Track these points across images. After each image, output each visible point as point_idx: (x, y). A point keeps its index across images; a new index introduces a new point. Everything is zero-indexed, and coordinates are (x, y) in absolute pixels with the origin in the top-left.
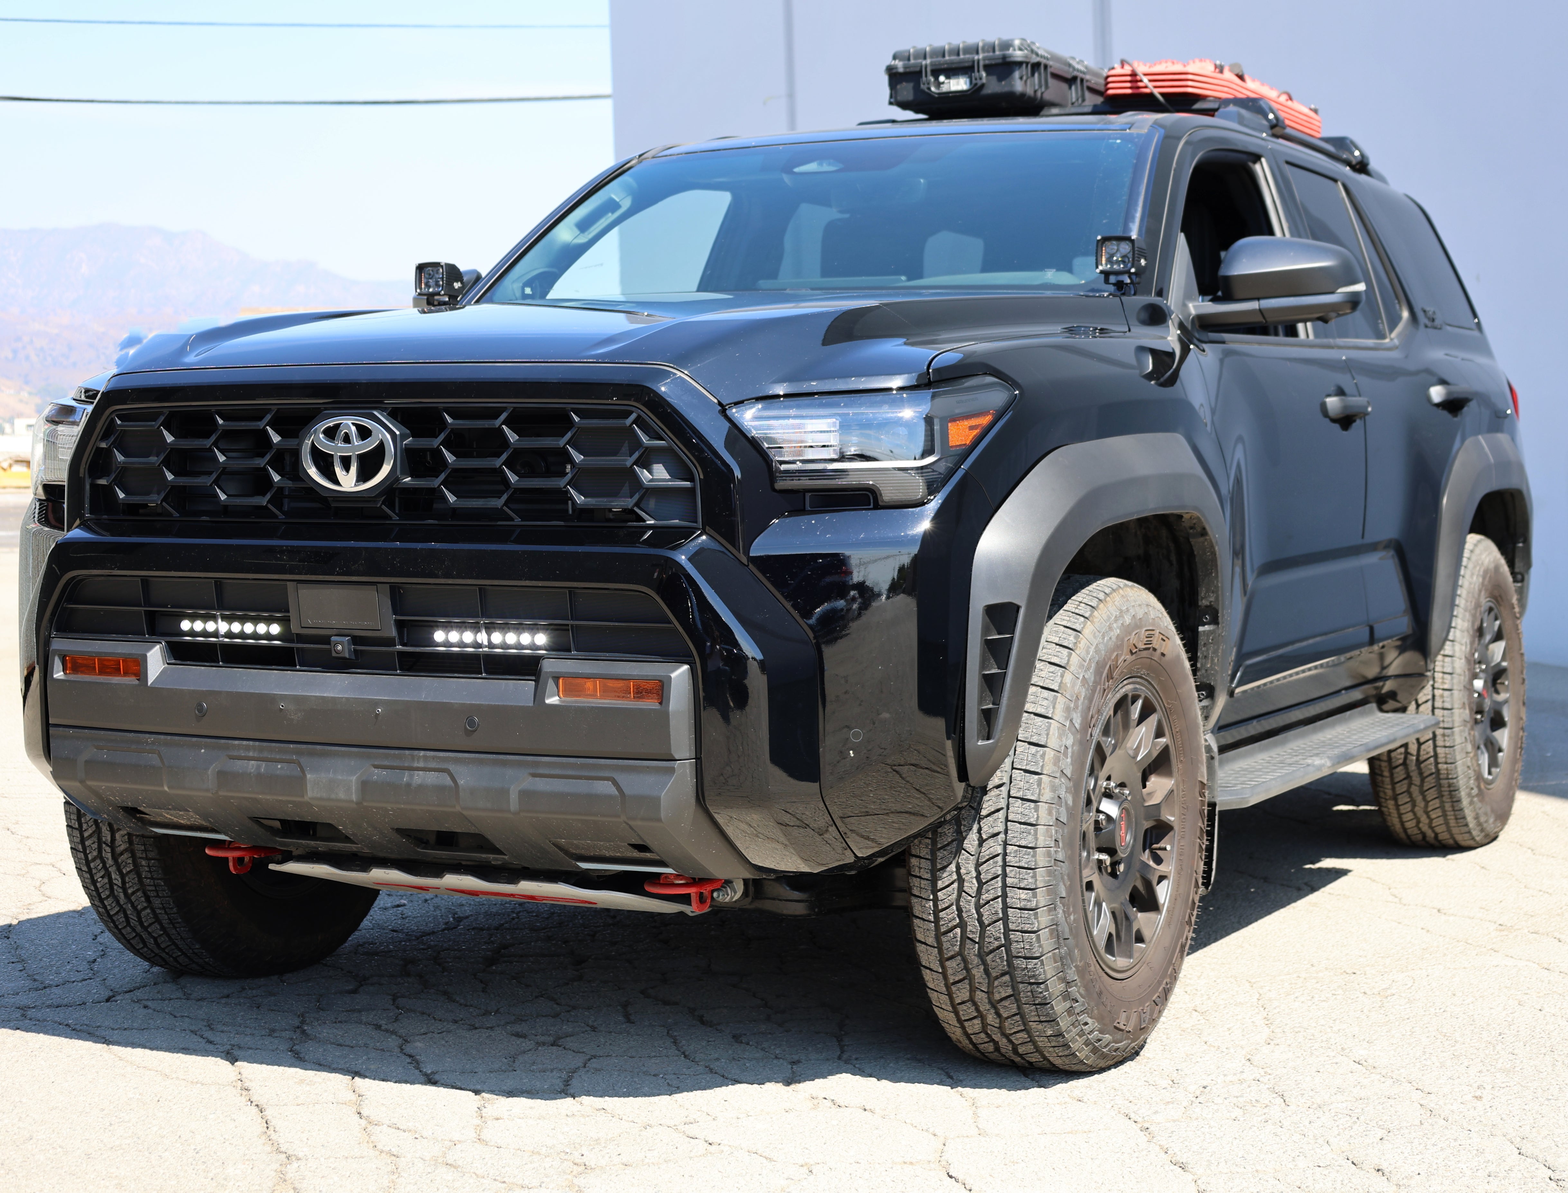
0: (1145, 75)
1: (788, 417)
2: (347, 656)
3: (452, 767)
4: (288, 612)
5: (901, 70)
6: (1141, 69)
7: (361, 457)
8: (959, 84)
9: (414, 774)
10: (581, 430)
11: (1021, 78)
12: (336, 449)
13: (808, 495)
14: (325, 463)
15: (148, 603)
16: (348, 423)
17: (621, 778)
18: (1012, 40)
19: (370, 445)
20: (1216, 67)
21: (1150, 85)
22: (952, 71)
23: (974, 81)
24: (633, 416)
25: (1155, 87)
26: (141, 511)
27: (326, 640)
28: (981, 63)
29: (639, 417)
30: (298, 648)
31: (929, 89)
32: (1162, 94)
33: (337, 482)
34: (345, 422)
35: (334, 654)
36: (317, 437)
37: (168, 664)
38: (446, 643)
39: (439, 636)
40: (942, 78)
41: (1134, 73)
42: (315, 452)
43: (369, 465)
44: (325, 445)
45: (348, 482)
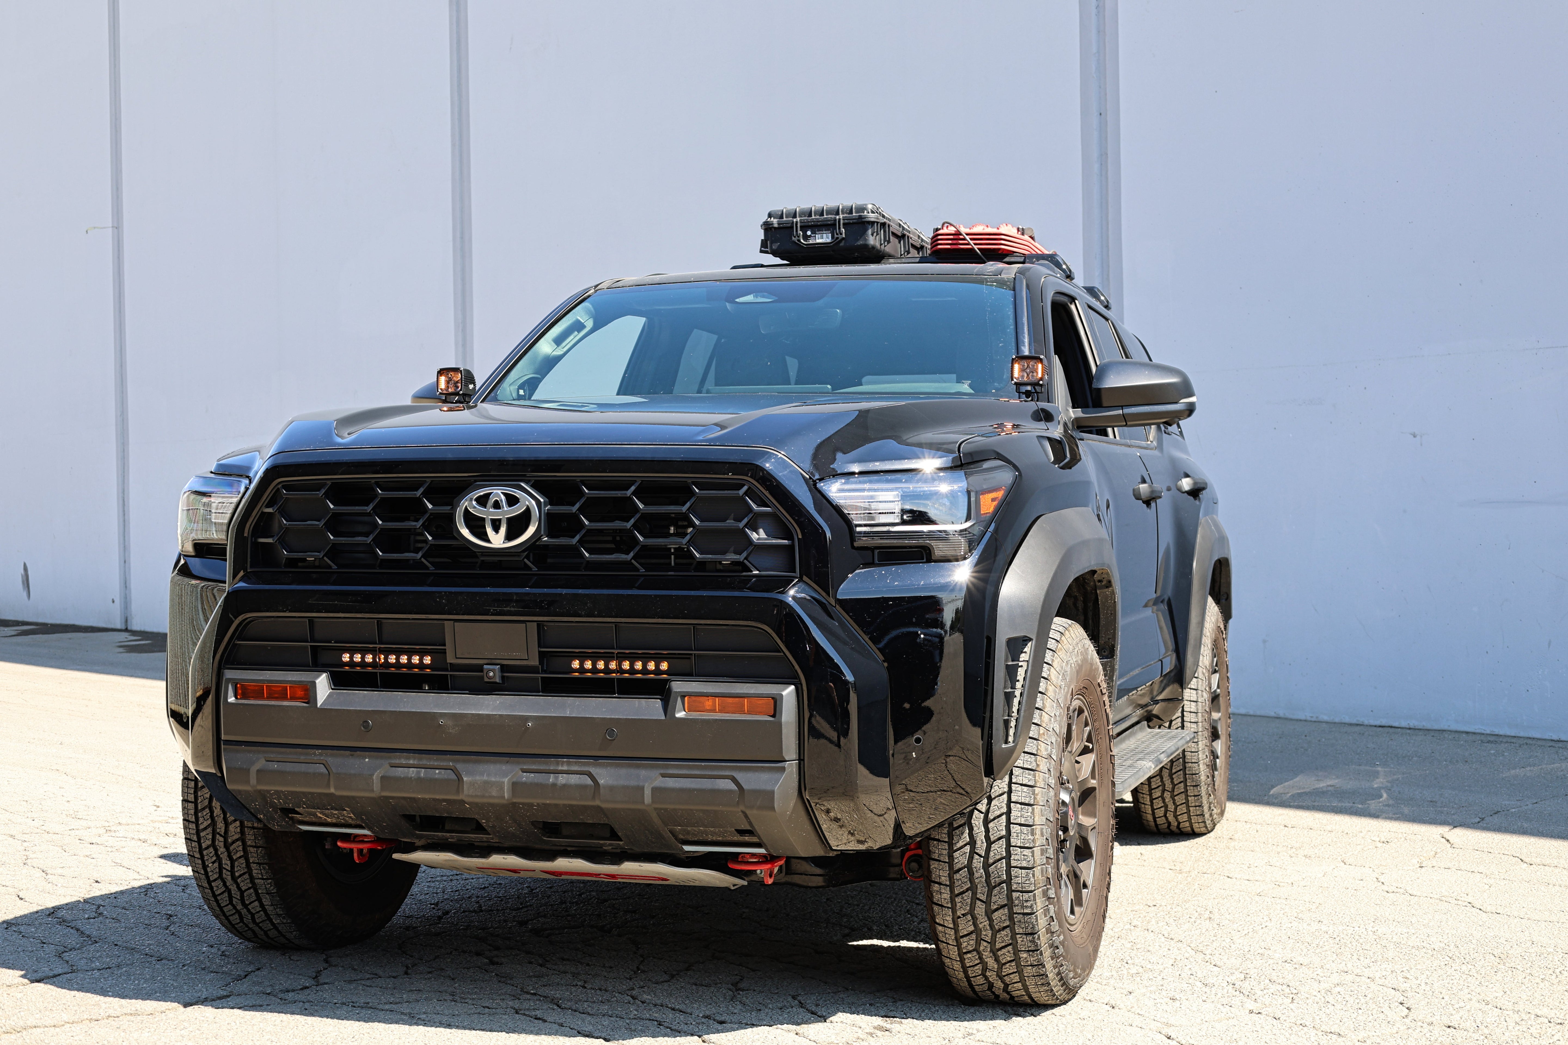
0: (967, 234)
1: (863, 490)
2: (498, 681)
3: (593, 770)
4: (445, 645)
5: (776, 225)
6: (963, 230)
7: (510, 521)
8: (823, 238)
9: (558, 777)
10: (700, 499)
11: (872, 235)
12: (488, 513)
13: (876, 552)
14: (476, 525)
15: (313, 640)
16: (498, 493)
17: (740, 776)
18: (866, 205)
19: (518, 510)
20: (1018, 229)
21: (971, 242)
22: (818, 227)
23: (836, 236)
24: (745, 488)
25: (975, 244)
26: (300, 564)
27: (480, 668)
28: (842, 222)
29: (749, 488)
30: (451, 675)
31: (799, 241)
32: (981, 250)
33: (489, 541)
34: (495, 491)
35: (486, 680)
36: (468, 503)
37: (332, 689)
38: (582, 670)
39: (576, 664)
40: (809, 233)
41: (958, 233)
42: (468, 516)
43: (516, 526)
44: (477, 510)
45: (497, 540)
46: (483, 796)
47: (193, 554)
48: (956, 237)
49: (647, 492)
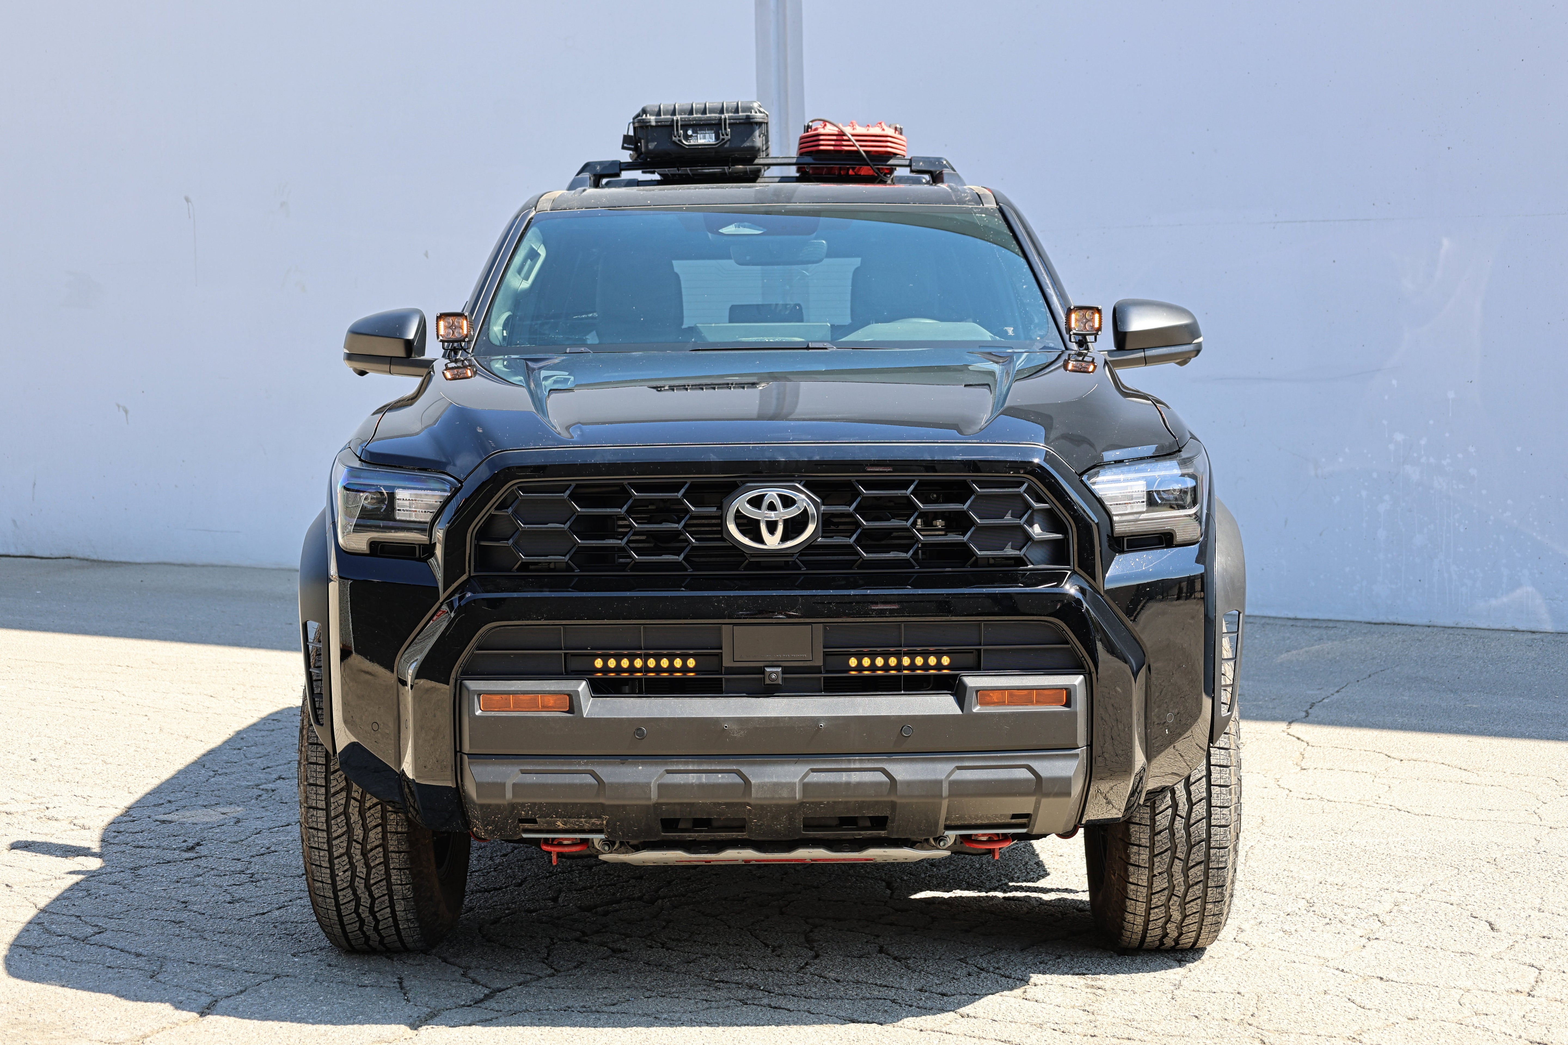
0: (853, 135)
1: (1118, 481)
2: (780, 682)
3: (889, 767)
4: (721, 648)
5: (653, 124)
6: (848, 130)
7: (786, 522)
8: (706, 139)
9: (850, 775)
10: (981, 496)
11: (760, 136)
12: (763, 515)
14: (750, 527)
15: (565, 647)
16: (772, 494)
17: (1036, 765)
18: (752, 102)
19: (795, 511)
20: (896, 129)
21: (857, 144)
22: (700, 126)
23: (721, 137)
24: (1026, 485)
25: (861, 146)
27: (761, 671)
28: (728, 122)
29: (1029, 486)
30: (726, 679)
31: (680, 141)
32: (865, 151)
33: (762, 542)
34: (769, 493)
35: (768, 682)
36: (740, 504)
37: (592, 697)
38: (860, 668)
39: (853, 662)
40: (690, 132)
41: (842, 134)
42: (740, 518)
43: (794, 527)
44: (750, 511)
45: (772, 541)
46: (773, 798)
47: (368, 552)
48: (839, 138)
49: (924, 491)
